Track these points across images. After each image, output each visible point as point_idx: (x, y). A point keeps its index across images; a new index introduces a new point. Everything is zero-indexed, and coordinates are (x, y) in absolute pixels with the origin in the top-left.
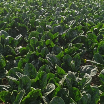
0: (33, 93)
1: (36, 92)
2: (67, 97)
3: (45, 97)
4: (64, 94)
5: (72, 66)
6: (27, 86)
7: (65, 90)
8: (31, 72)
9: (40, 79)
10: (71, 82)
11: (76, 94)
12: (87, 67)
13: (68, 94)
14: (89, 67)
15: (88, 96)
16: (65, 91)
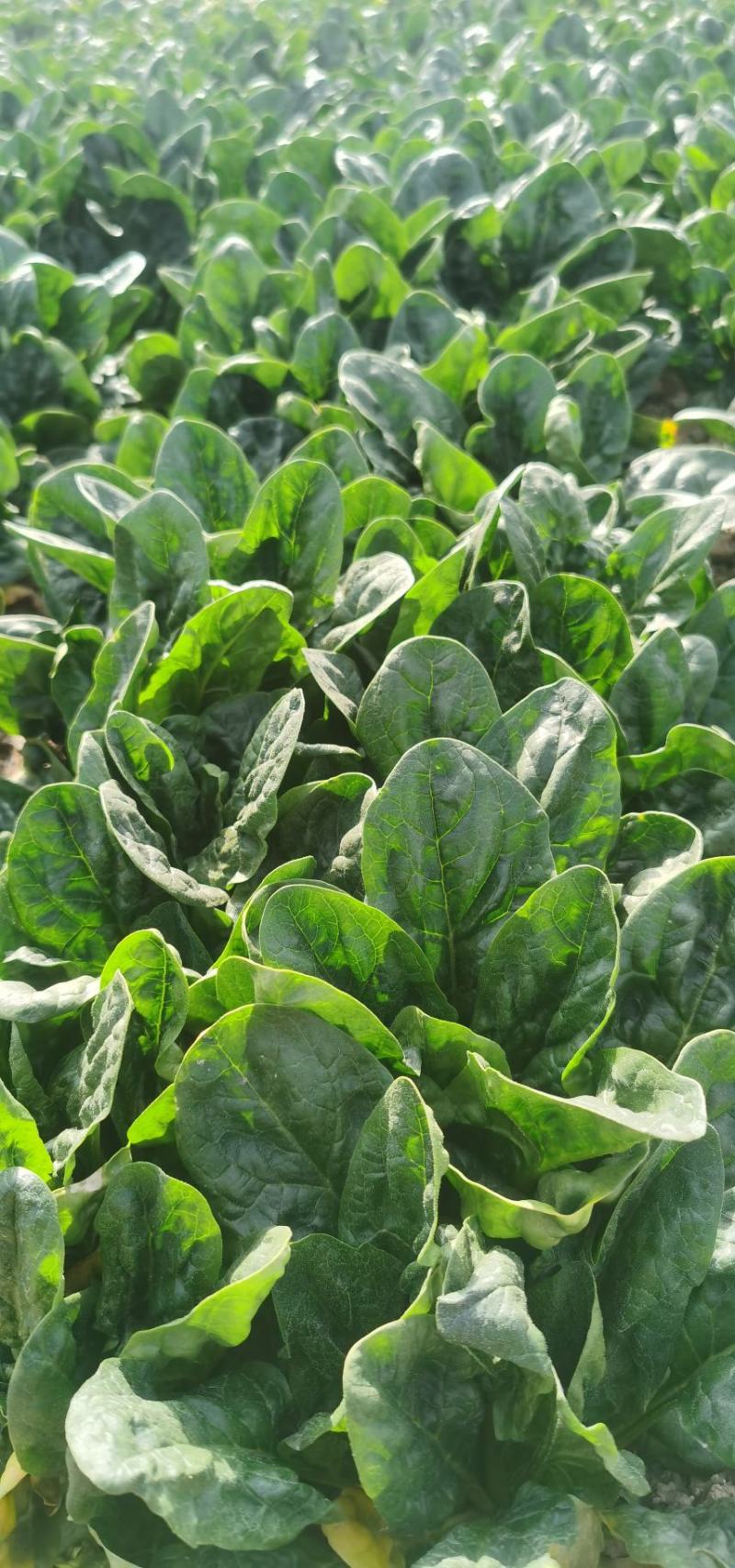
0: (230, 622)
1: (246, 617)
2: (516, 647)
3: (329, 657)
4: (490, 626)
5: (558, 445)
6: (179, 581)
7: (500, 597)
8: (215, 498)
9: (282, 527)
10: (551, 551)
11: (588, 636)
12: (681, 463)
13: (519, 628)
14: (704, 456)
15: (691, 652)
16: (498, 606)
